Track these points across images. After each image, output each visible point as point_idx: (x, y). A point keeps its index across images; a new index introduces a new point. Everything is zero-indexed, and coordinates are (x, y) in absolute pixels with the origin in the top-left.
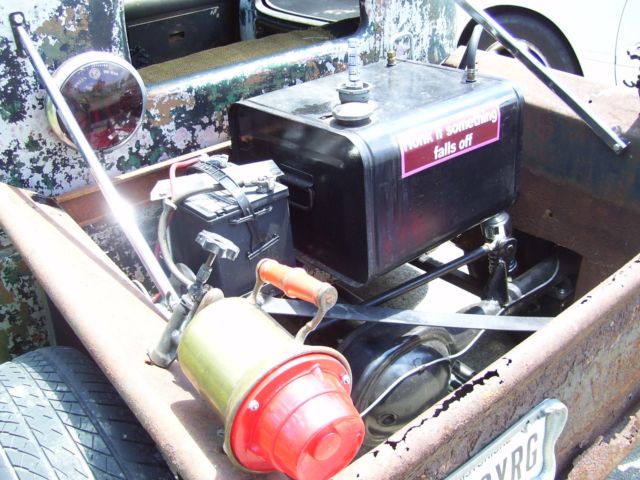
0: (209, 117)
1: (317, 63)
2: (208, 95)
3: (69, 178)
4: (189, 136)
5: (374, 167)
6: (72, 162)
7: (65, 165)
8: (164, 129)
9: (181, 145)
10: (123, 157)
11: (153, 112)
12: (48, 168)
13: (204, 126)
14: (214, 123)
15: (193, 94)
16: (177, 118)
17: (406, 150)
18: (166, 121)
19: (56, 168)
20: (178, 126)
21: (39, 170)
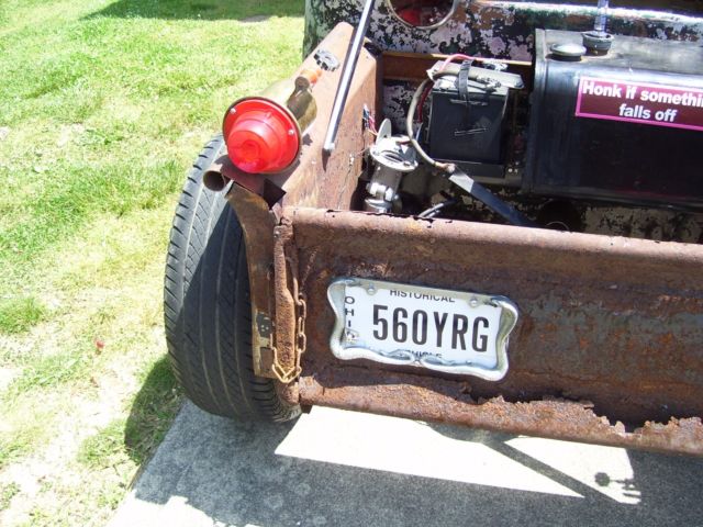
0: (525, 38)
1: (646, 25)
2: (526, 19)
3: (403, 43)
4: (503, 48)
5: (545, 93)
6: (407, 31)
7: (401, 32)
8: (483, 33)
9: (494, 50)
10: (445, 43)
11: (476, 16)
12: (389, 29)
13: (518, 44)
14: (528, 44)
15: (514, 13)
16: (495, 28)
17: (585, 92)
18: (486, 27)
19: (394, 32)
20: (495, 35)
21: (383, 28)
